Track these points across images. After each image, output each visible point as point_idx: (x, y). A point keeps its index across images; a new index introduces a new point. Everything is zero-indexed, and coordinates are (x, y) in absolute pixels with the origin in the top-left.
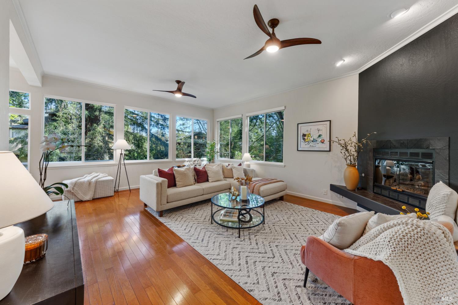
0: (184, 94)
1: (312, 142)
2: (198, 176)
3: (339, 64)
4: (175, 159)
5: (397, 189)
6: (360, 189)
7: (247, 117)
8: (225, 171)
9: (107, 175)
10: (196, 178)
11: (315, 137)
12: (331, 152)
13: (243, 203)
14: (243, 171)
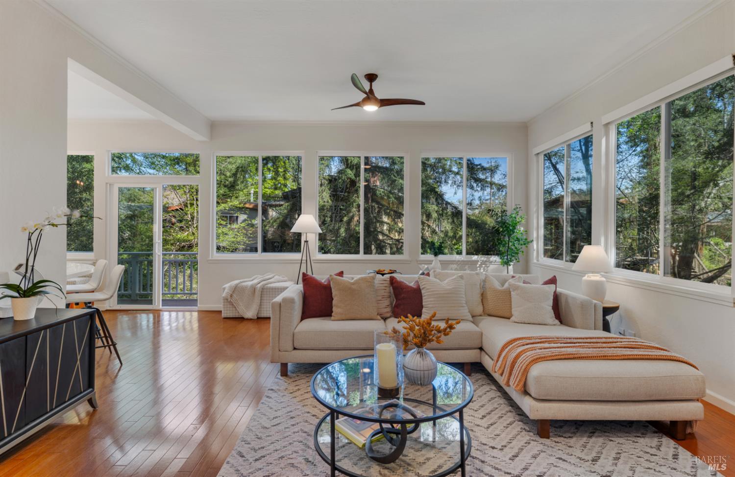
2: (398, 299)
4: (419, 257)
7: (607, 125)
8: (489, 295)
9: (286, 278)
10: (394, 304)
14: (551, 302)
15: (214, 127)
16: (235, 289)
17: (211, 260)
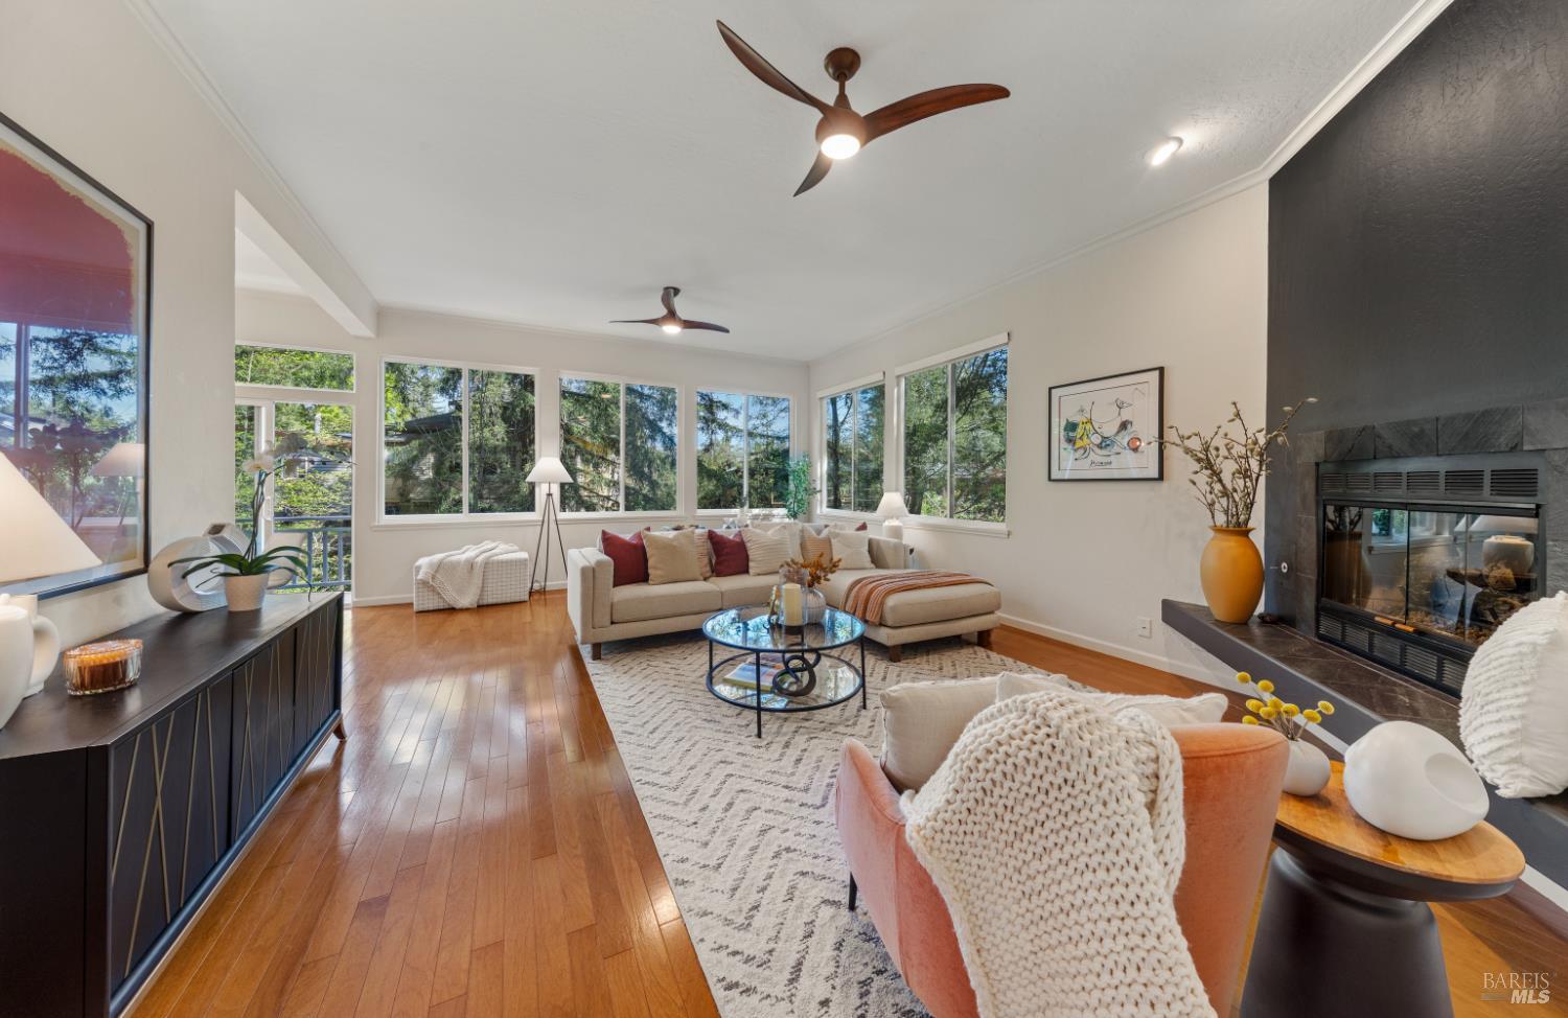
0: (689, 325)
1: (1096, 449)
2: (718, 555)
3: (1160, 156)
4: (695, 512)
5: (1398, 626)
6: (1267, 622)
7: (898, 377)
8: (809, 544)
9: (516, 548)
10: (714, 561)
11: (1110, 430)
12: (1164, 485)
13: (790, 637)
14: (867, 547)
15: (382, 316)
16: (439, 567)
17: (378, 526)
